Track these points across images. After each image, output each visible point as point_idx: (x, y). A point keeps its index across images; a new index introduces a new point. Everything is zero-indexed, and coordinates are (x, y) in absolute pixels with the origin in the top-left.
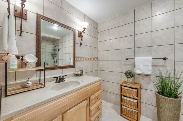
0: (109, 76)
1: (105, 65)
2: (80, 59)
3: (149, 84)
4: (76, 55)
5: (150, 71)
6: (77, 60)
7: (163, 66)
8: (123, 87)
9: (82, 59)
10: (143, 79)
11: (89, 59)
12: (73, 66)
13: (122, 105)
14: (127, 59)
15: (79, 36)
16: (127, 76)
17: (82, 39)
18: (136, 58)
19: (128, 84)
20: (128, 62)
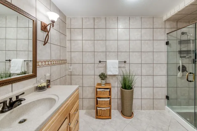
0: (82, 80)
1: (76, 69)
2: (44, 63)
3: (116, 82)
4: (38, 58)
5: (117, 72)
6: (39, 65)
7: (124, 67)
8: (98, 90)
9: (47, 63)
10: (112, 79)
11: (57, 62)
12: (34, 75)
13: (97, 107)
14: (100, 62)
15: (41, 30)
16: (101, 78)
17: (48, 35)
18: (108, 61)
19: (102, 85)
20: (100, 65)
